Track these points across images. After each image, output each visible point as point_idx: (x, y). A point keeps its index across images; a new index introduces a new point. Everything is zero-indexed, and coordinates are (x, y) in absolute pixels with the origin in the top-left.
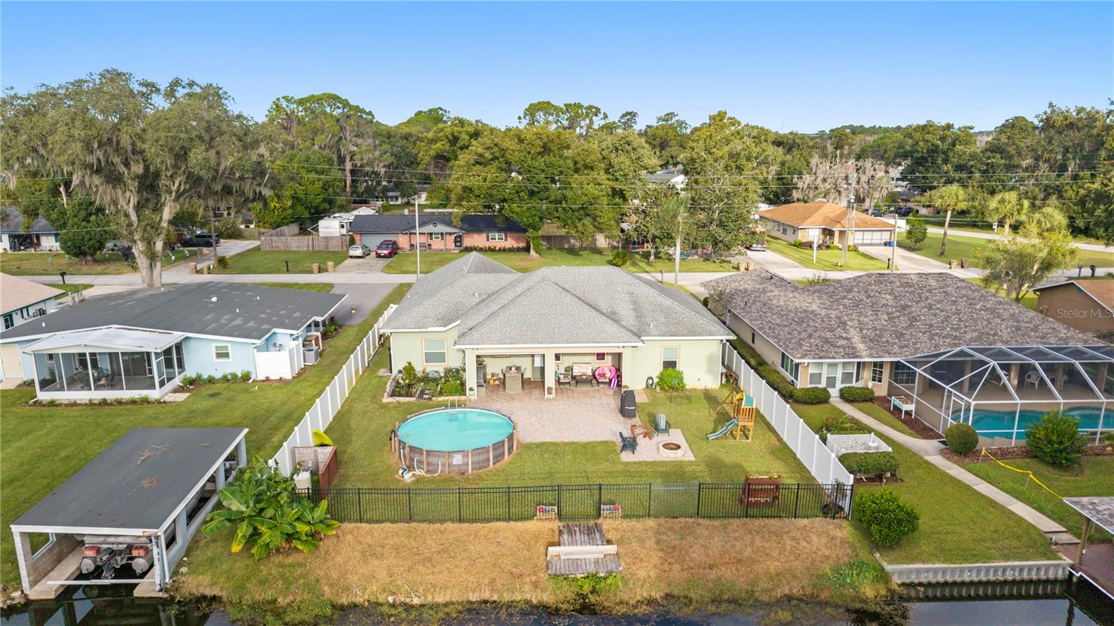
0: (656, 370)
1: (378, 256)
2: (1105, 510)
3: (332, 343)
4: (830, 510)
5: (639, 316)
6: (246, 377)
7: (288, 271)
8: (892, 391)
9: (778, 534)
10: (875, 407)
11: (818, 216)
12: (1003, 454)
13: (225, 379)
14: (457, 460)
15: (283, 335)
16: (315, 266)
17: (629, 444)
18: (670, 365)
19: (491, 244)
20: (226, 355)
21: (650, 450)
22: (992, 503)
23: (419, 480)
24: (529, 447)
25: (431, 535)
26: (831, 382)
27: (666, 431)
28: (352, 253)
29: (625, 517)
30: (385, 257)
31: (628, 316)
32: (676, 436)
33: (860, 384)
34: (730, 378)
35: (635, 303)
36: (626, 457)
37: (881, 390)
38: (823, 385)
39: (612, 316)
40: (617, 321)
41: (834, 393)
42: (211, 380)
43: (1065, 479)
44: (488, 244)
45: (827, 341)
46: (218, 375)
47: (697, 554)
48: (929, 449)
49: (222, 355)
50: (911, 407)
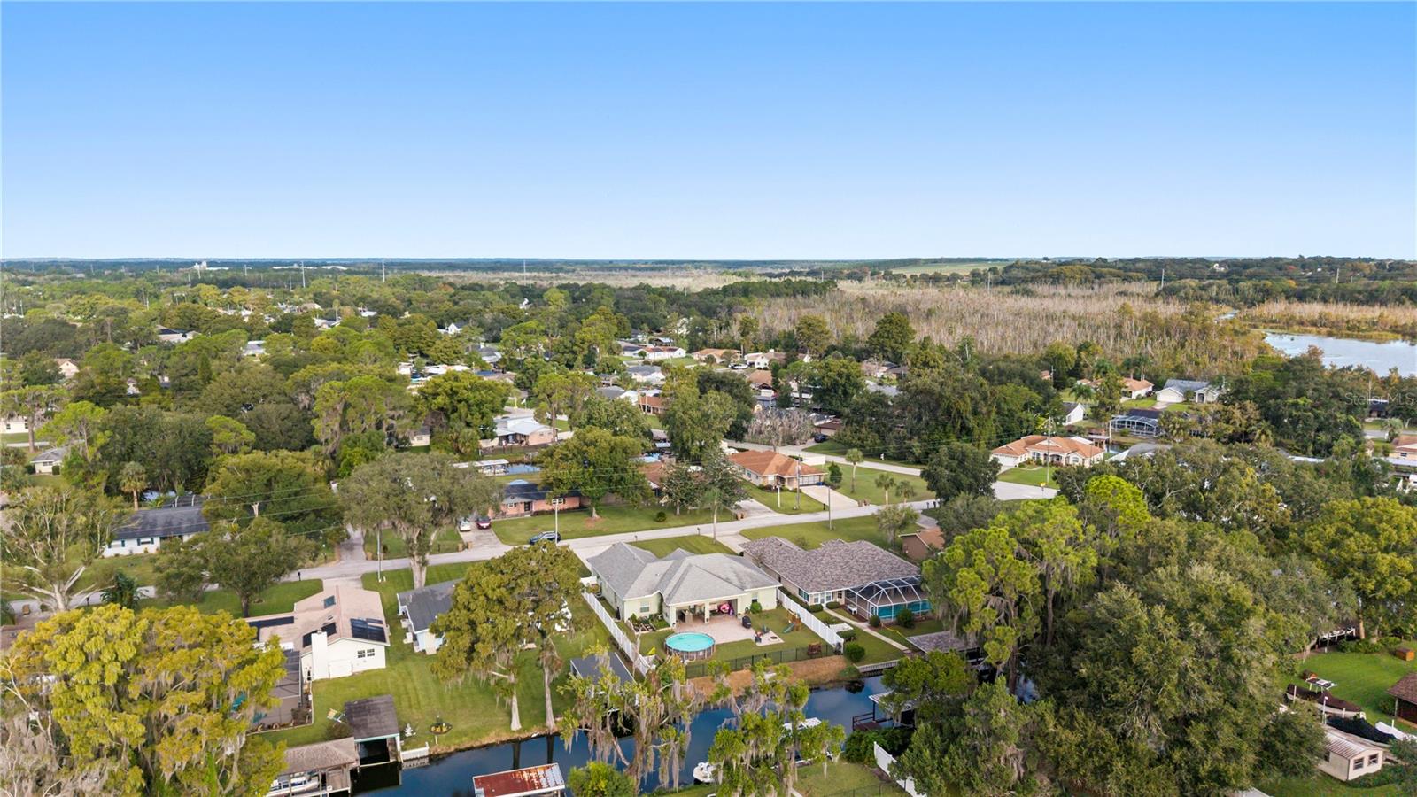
0: (749, 604)
4: (837, 653)
5: (740, 580)
8: (847, 603)
9: (823, 663)
10: (842, 610)
18: (754, 600)
19: (554, 507)
22: (887, 643)
24: (719, 646)
28: (463, 528)
29: (773, 663)
30: (487, 528)
32: (774, 633)
33: (834, 601)
34: (779, 604)
37: (842, 601)
38: (820, 602)
39: (727, 580)
40: (731, 583)
41: (824, 605)
43: (909, 631)
44: (551, 508)
48: (864, 626)
50: (855, 609)
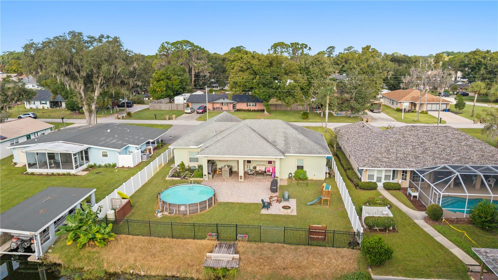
0: (293, 170)
1: (198, 113)
2: (491, 256)
3: (158, 152)
4: (353, 244)
5: (287, 143)
6: (114, 166)
7: (156, 119)
8: (411, 186)
9: (322, 255)
10: (400, 193)
11: (409, 96)
12: (457, 221)
13: (106, 166)
14: (182, 208)
15: (132, 147)
16: (167, 117)
17: (266, 205)
18: (300, 168)
19: (249, 108)
20: (106, 156)
21: (276, 209)
22: (441, 247)
23: (164, 217)
24: (221, 204)
25: (159, 243)
26: (379, 179)
27: (287, 200)
28: (186, 111)
29: (249, 241)
30: (200, 113)
31: (281, 144)
32: (293, 203)
33: (395, 181)
34: (330, 175)
35: (286, 137)
36: (264, 211)
37: (405, 184)
38: (375, 180)
39: (273, 144)
40: (275, 146)
41: (380, 185)
42: (100, 166)
43: (488, 237)
44: (247, 108)
45: (377, 159)
46: (103, 164)
47: (279, 262)
48: (418, 216)
49: (105, 155)
50: (416, 194)
